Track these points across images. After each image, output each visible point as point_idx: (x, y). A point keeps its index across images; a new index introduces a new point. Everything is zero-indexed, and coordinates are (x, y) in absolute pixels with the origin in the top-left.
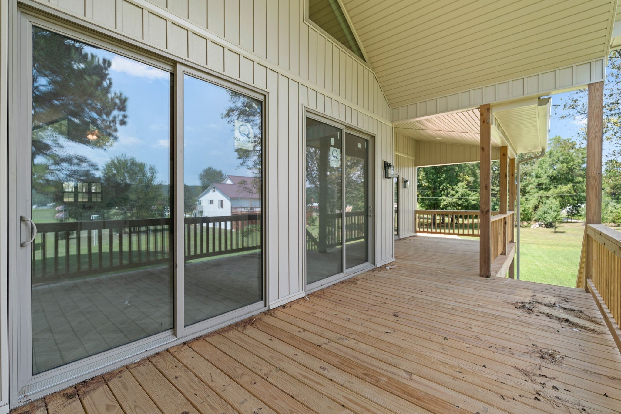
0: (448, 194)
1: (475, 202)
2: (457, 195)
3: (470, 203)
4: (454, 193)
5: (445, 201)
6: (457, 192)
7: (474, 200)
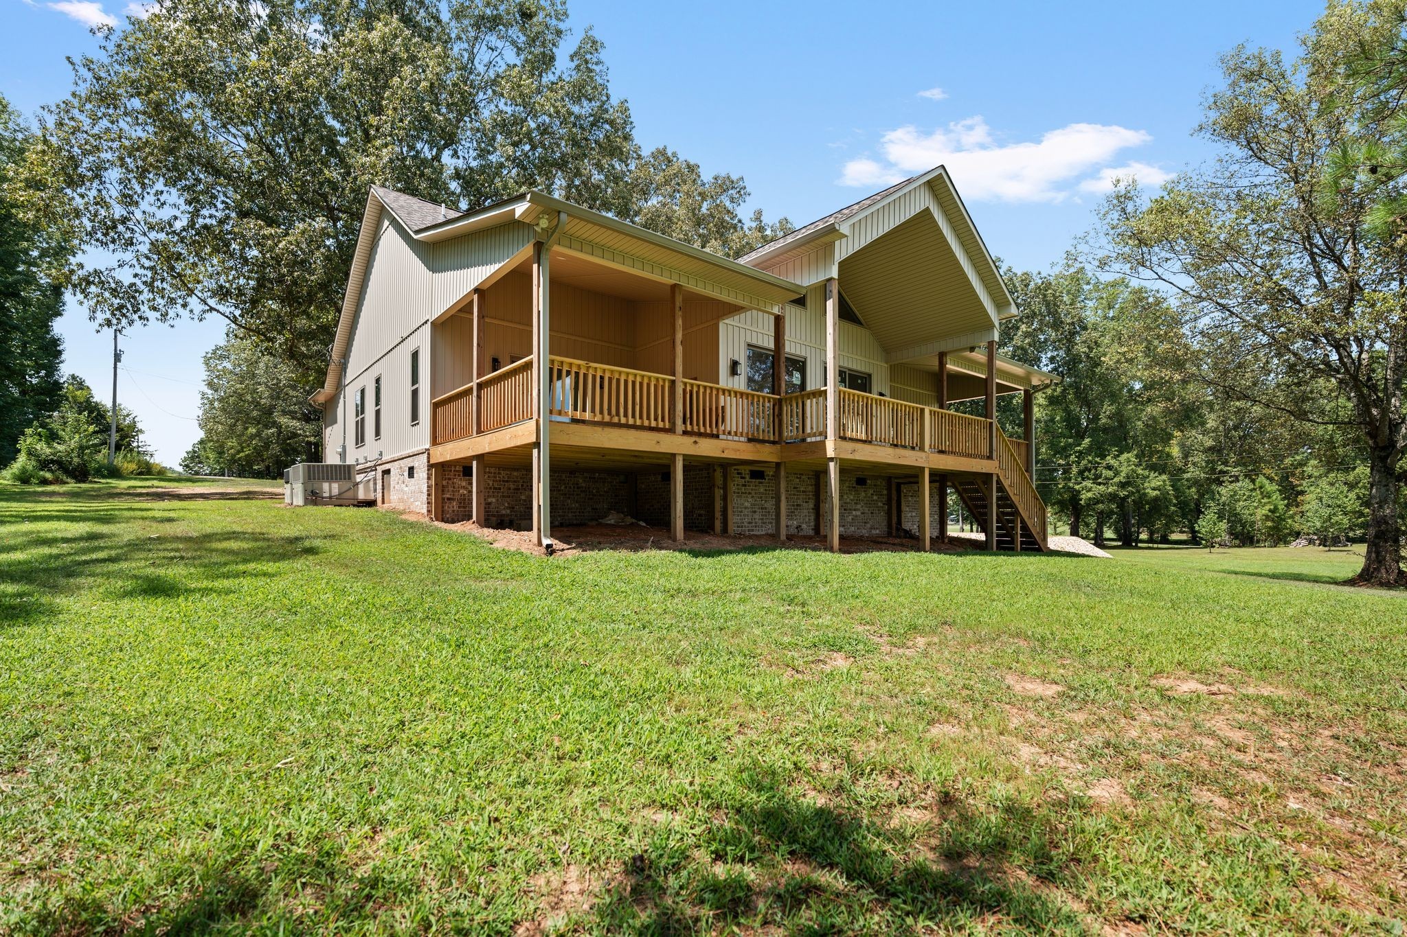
0: (1097, 477)
1: (1157, 492)
2: (1116, 480)
3: (1145, 494)
4: (1110, 474)
5: (1090, 490)
6: (1117, 473)
7: (1154, 489)
